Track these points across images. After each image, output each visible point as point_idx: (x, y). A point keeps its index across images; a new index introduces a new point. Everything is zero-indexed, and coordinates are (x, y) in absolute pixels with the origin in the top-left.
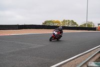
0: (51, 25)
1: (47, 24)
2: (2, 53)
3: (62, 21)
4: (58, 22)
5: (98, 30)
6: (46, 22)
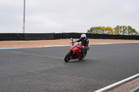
1: (94, 32)
2: (32, 71)
4: (109, 29)
6: (92, 29)
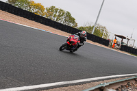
3: (49, 7)
5: (111, 47)
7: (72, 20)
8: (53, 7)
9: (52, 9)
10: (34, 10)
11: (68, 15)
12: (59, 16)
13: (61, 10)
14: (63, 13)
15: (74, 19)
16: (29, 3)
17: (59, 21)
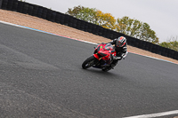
0: (90, 20)
1: (80, 16)
3: (121, 18)
4: (108, 18)
6: (77, 10)
7: (152, 34)
8: (126, 18)
9: (125, 21)
10: (101, 23)
11: (146, 27)
12: (135, 29)
13: (137, 22)
14: (140, 26)
15: (154, 33)
16: (94, 14)
17: (135, 36)
